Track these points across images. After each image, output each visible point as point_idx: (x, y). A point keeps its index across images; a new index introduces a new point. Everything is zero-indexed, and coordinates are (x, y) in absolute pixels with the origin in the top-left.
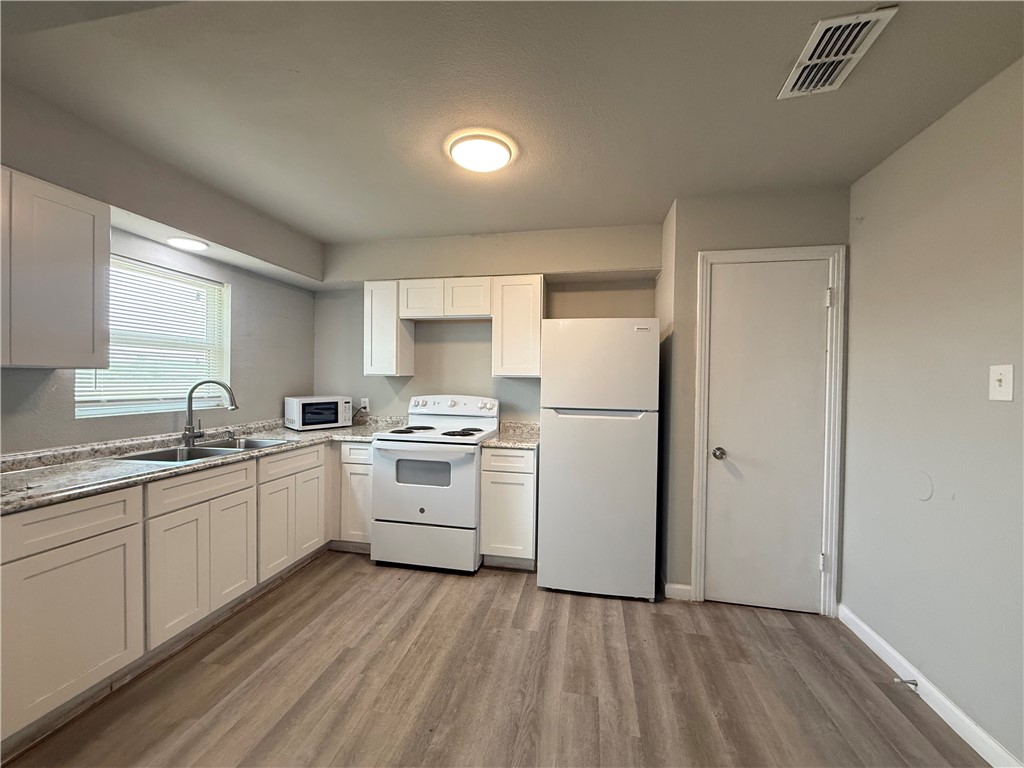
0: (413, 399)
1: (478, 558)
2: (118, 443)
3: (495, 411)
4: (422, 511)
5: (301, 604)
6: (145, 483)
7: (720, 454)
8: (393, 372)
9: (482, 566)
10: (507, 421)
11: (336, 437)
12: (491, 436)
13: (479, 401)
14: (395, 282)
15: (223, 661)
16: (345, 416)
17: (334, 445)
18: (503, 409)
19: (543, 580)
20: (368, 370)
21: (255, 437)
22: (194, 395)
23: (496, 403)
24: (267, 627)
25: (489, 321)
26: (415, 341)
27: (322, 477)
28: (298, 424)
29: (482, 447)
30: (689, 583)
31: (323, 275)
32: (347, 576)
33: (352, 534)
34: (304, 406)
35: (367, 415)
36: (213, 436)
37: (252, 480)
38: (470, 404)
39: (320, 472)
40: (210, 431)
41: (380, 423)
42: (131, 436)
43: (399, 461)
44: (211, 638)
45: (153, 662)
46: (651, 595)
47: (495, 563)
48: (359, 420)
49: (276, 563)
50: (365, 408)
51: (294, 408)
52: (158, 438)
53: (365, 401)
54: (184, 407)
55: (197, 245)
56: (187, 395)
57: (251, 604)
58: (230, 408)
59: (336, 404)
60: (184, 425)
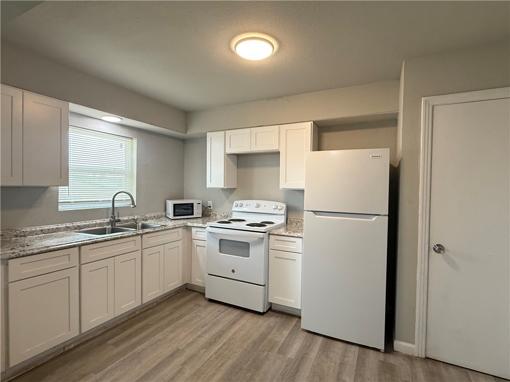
0: (235, 202)
1: (266, 304)
2: (79, 224)
3: (283, 212)
4: (233, 271)
5: (163, 318)
6: (80, 246)
7: (440, 249)
8: (222, 186)
9: (270, 309)
10: (292, 217)
11: (189, 224)
12: (279, 227)
13: (273, 204)
14: (223, 132)
15: (116, 344)
16: (197, 211)
17: (188, 228)
18: (289, 210)
19: (305, 324)
20: (209, 185)
21: (148, 222)
22: (115, 199)
23: (284, 206)
24: (143, 329)
25: (279, 153)
26: (238, 167)
27: (181, 246)
28: (171, 216)
29: (269, 234)
30: (413, 343)
31: (186, 130)
32: (191, 305)
33: (197, 281)
34: (175, 205)
35: (211, 211)
36: (126, 221)
37: (139, 247)
38: (268, 206)
39: (180, 244)
40: (125, 218)
41: (218, 216)
42: (85, 220)
43: (221, 240)
44: (115, 330)
45: (85, 340)
46: (381, 346)
47: (278, 309)
48: (206, 213)
49: (153, 293)
50: (210, 207)
51: (170, 205)
52: (98, 221)
53: (210, 203)
54: (110, 205)
55: (116, 119)
56: (111, 199)
57: (139, 315)
58: (132, 206)
59: (192, 204)
60: (110, 215)
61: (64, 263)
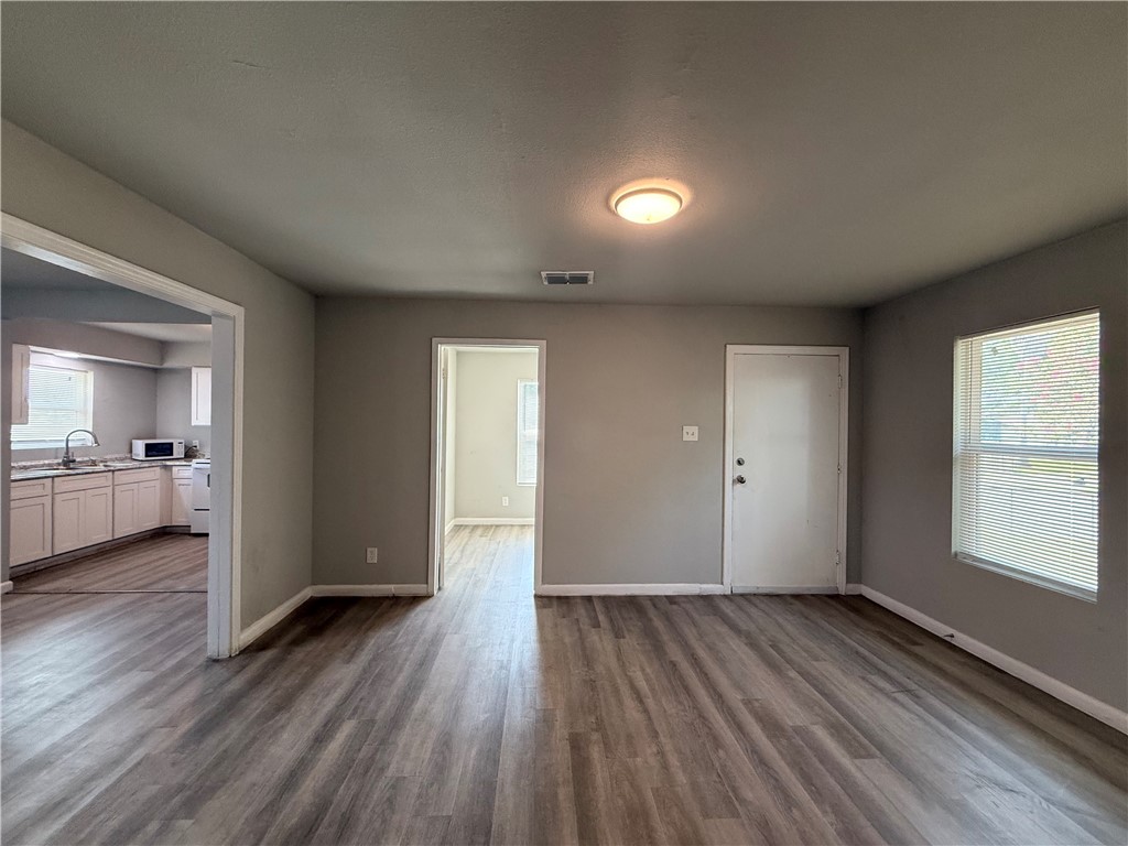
2: (24, 464)
6: (52, 477)
8: (209, 424)
11: (168, 463)
16: (178, 451)
17: (167, 469)
20: (194, 422)
21: (108, 464)
22: (70, 438)
27: (158, 486)
28: (142, 456)
31: (162, 360)
33: (179, 520)
34: (147, 445)
35: (196, 451)
37: (110, 483)
39: (157, 483)
40: (78, 460)
42: (32, 460)
43: (209, 474)
48: (190, 454)
49: (126, 529)
50: (196, 446)
51: (139, 447)
52: (46, 462)
53: (196, 442)
54: (64, 445)
55: (74, 355)
56: (65, 439)
58: (94, 445)
59: (172, 444)
60: (63, 454)
61: (38, 491)
